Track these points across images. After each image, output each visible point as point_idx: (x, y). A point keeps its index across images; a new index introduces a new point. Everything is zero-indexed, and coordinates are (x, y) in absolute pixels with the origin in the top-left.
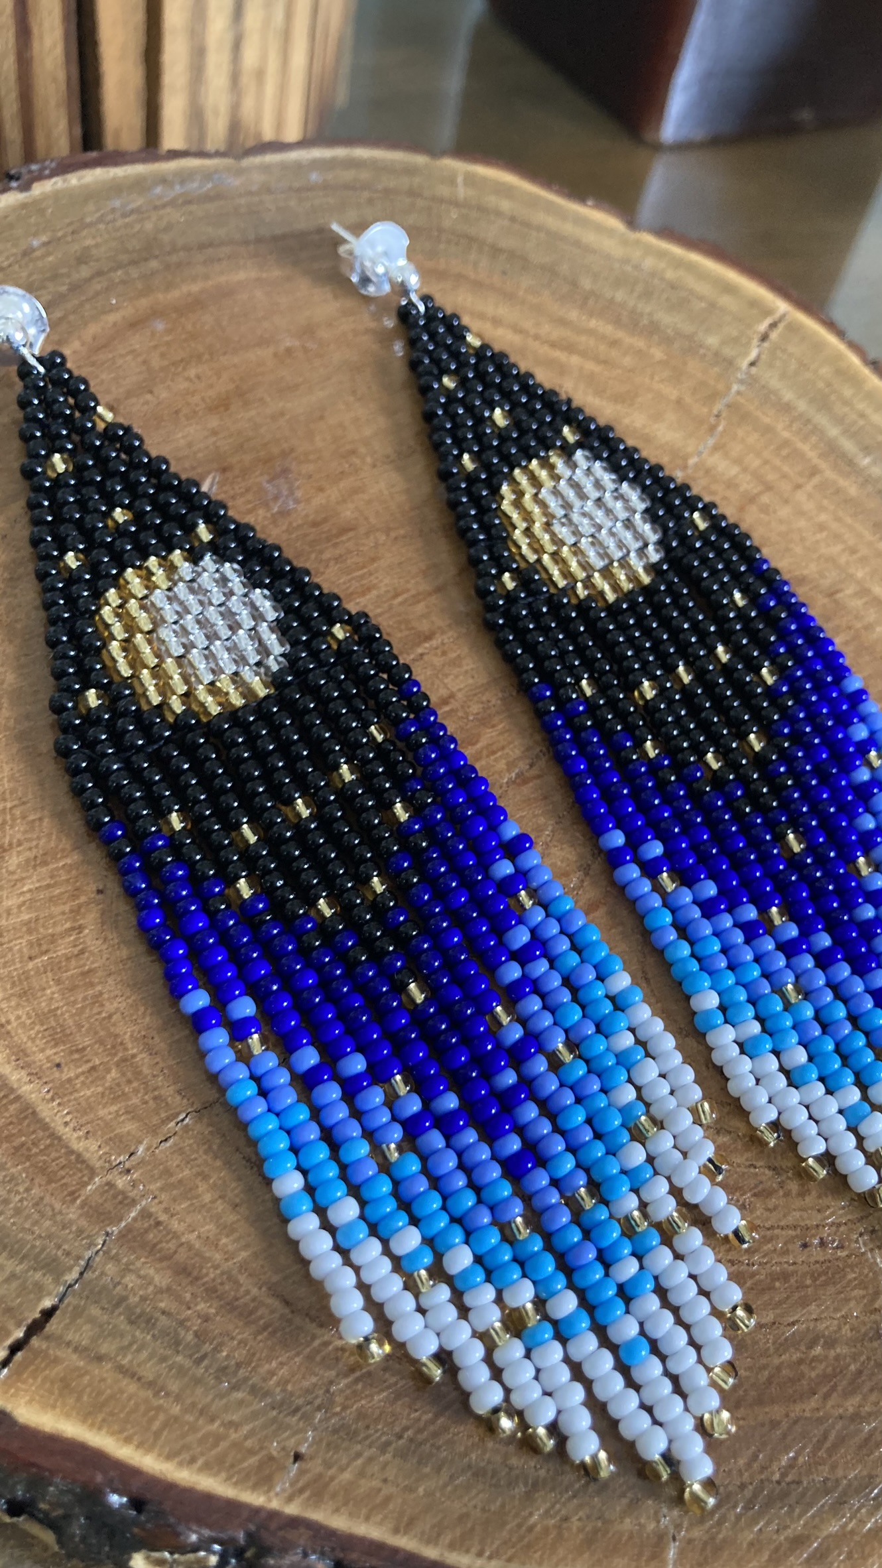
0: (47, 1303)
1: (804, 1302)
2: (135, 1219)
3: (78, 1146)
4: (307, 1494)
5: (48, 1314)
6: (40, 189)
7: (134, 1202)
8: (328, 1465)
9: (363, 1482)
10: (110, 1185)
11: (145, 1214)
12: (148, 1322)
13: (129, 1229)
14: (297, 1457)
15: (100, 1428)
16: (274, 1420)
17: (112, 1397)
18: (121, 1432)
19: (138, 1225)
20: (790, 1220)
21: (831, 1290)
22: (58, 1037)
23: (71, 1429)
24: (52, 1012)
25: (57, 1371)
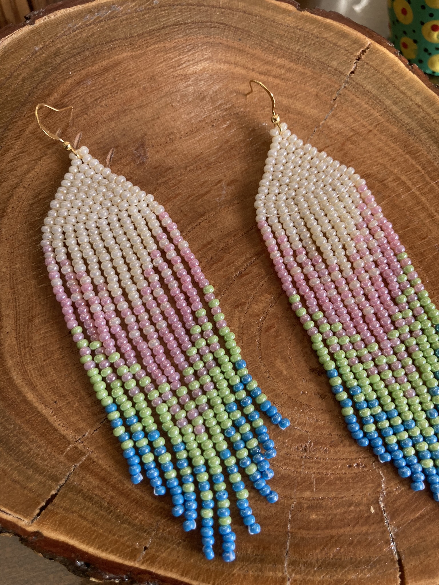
0: (53, 492)
1: (348, 490)
2: (85, 460)
3: (64, 433)
4: (148, 562)
5: (54, 497)
6: (39, 22)
7: (84, 454)
8: (157, 551)
9: (170, 557)
10: (76, 448)
11: (89, 458)
12: (91, 499)
13: (83, 464)
14: (146, 548)
15: (73, 538)
16: (137, 535)
17: (77, 527)
18: (80, 539)
19: (86, 462)
20: (345, 456)
21: (360, 484)
22: (55, 390)
23: (62, 538)
24: (53, 381)
25: (57, 517)
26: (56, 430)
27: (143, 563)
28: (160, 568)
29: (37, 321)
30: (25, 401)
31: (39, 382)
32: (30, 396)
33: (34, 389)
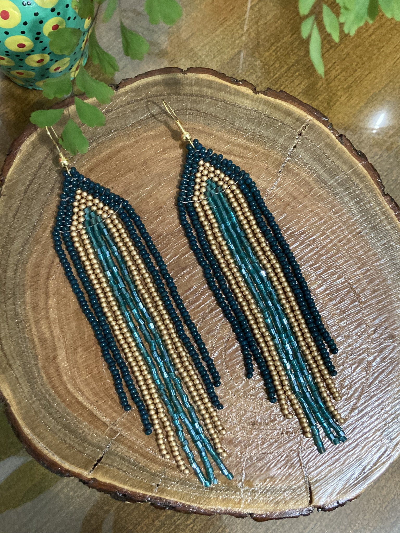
0: (100, 456)
3: (104, 420)
5: (101, 458)
7: (118, 433)
8: (165, 486)
11: (120, 435)
14: (158, 485)
15: (115, 481)
17: (117, 475)
18: (119, 481)
22: (96, 394)
23: (108, 481)
24: (94, 388)
25: (104, 470)
26: (99, 419)
27: (157, 493)
29: (79, 350)
30: (78, 402)
31: (85, 389)
32: (81, 399)
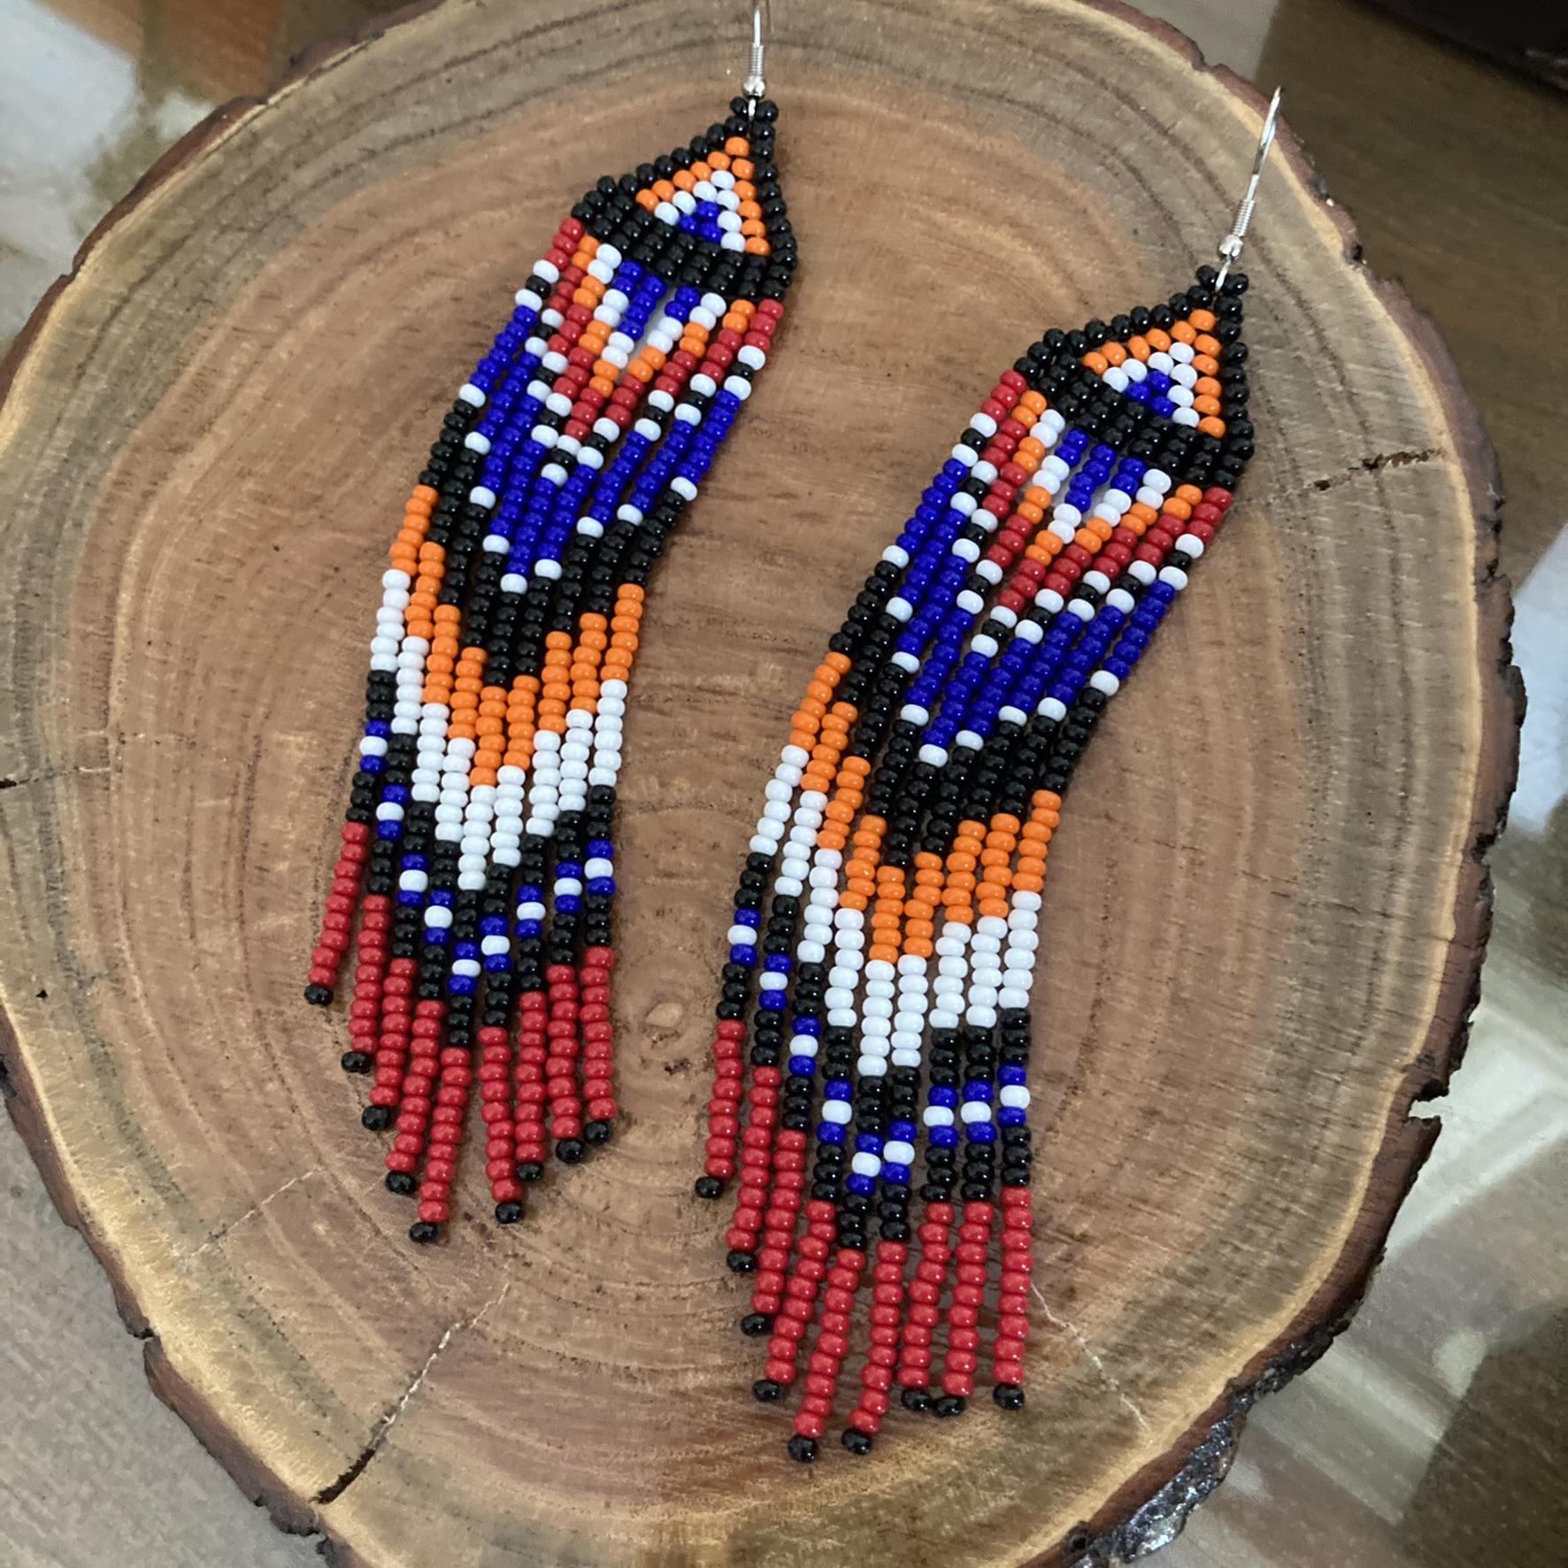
2: (98, 774)
4: (26, 1019)
9: (59, 1046)
10: (106, 741)
12: (48, 841)
13: (90, 777)
16: (52, 962)
19: (97, 779)
28: (31, 1045)
33: (141, 592)
